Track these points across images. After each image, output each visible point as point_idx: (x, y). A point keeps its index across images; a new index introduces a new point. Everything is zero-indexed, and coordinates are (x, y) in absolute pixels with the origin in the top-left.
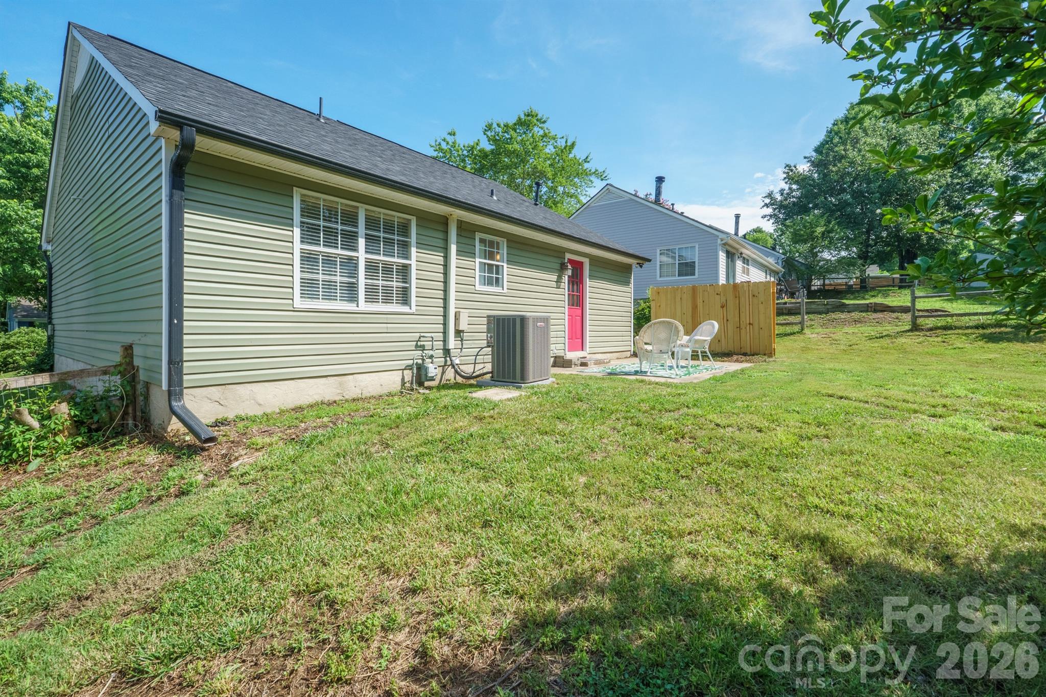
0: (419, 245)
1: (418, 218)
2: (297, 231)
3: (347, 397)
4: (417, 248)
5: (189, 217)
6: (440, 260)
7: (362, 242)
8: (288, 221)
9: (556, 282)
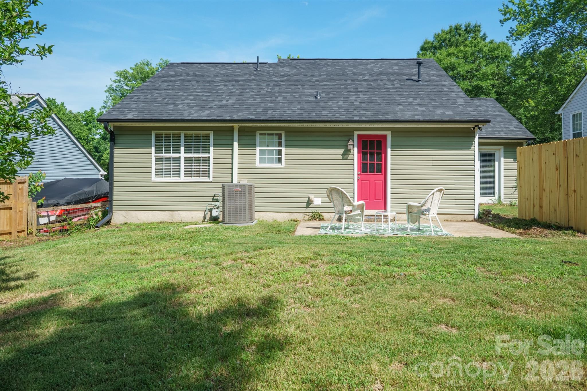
0: (215, 145)
1: (214, 131)
2: (153, 149)
3: (174, 221)
4: (213, 147)
5: (116, 150)
6: (230, 151)
7: (182, 149)
8: (149, 145)
9: (343, 155)
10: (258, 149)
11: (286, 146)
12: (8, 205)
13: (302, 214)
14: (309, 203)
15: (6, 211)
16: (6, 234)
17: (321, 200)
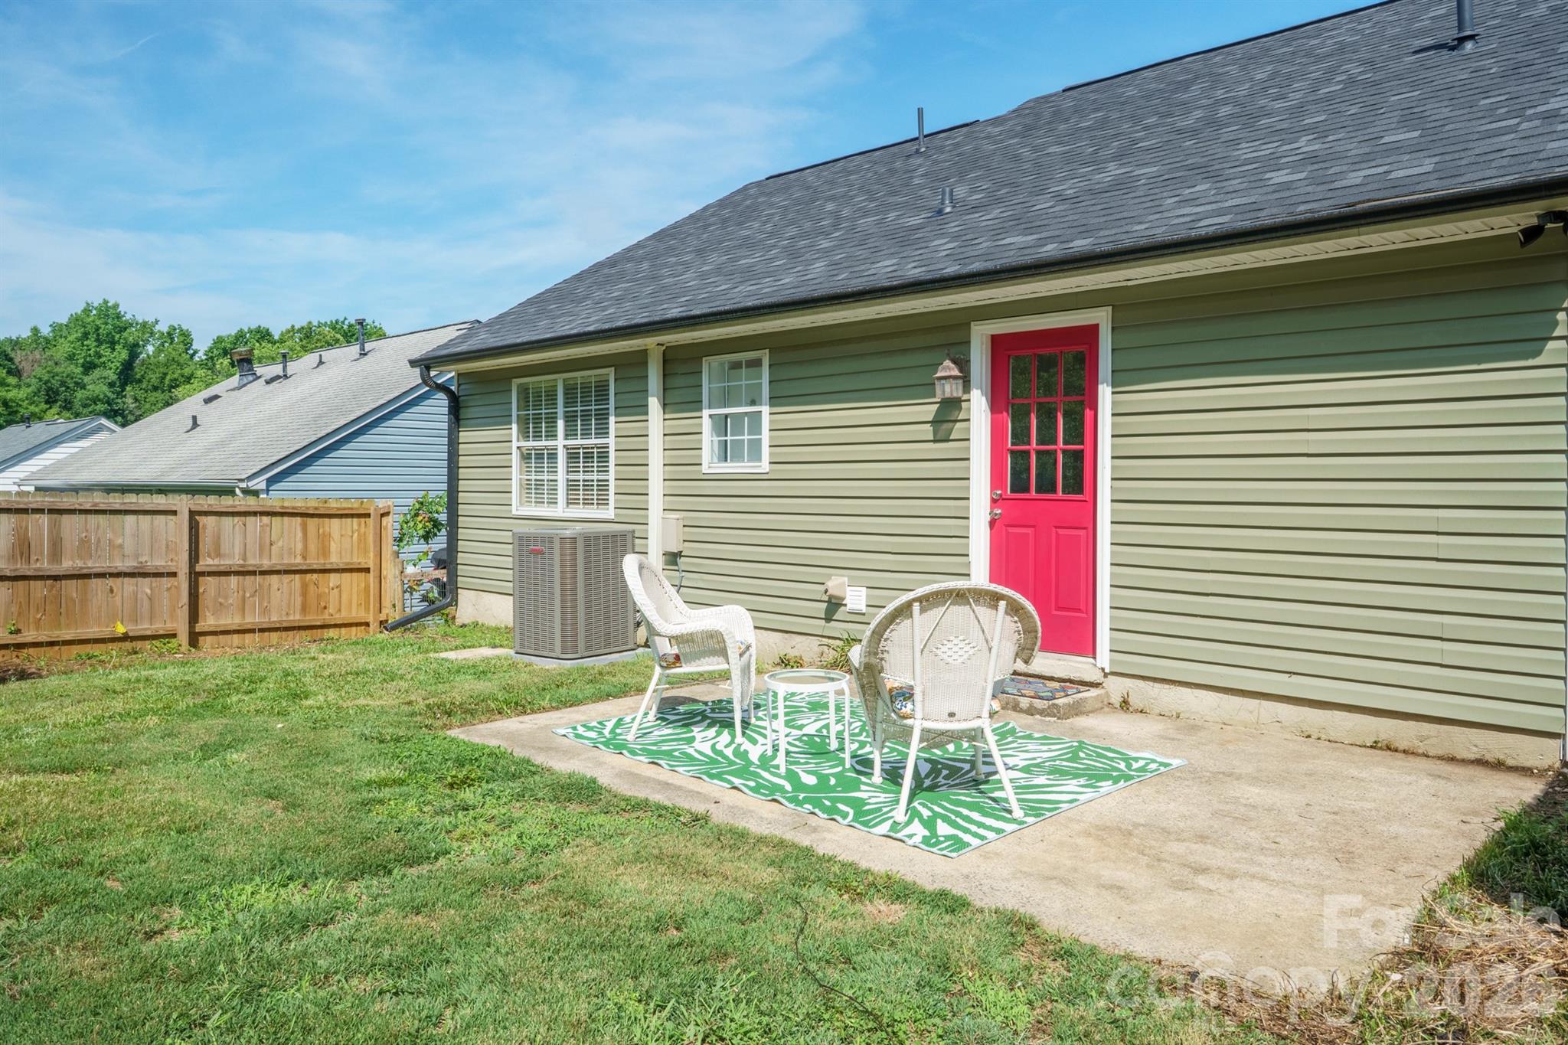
0: (617, 411)
1: (615, 368)
2: (514, 427)
4: (616, 416)
7: (561, 425)
8: (504, 419)
9: (936, 422)
10: (706, 413)
11: (775, 400)
12: (359, 563)
13: (815, 641)
14: (834, 605)
15: (355, 575)
16: (357, 625)
17: (868, 596)
